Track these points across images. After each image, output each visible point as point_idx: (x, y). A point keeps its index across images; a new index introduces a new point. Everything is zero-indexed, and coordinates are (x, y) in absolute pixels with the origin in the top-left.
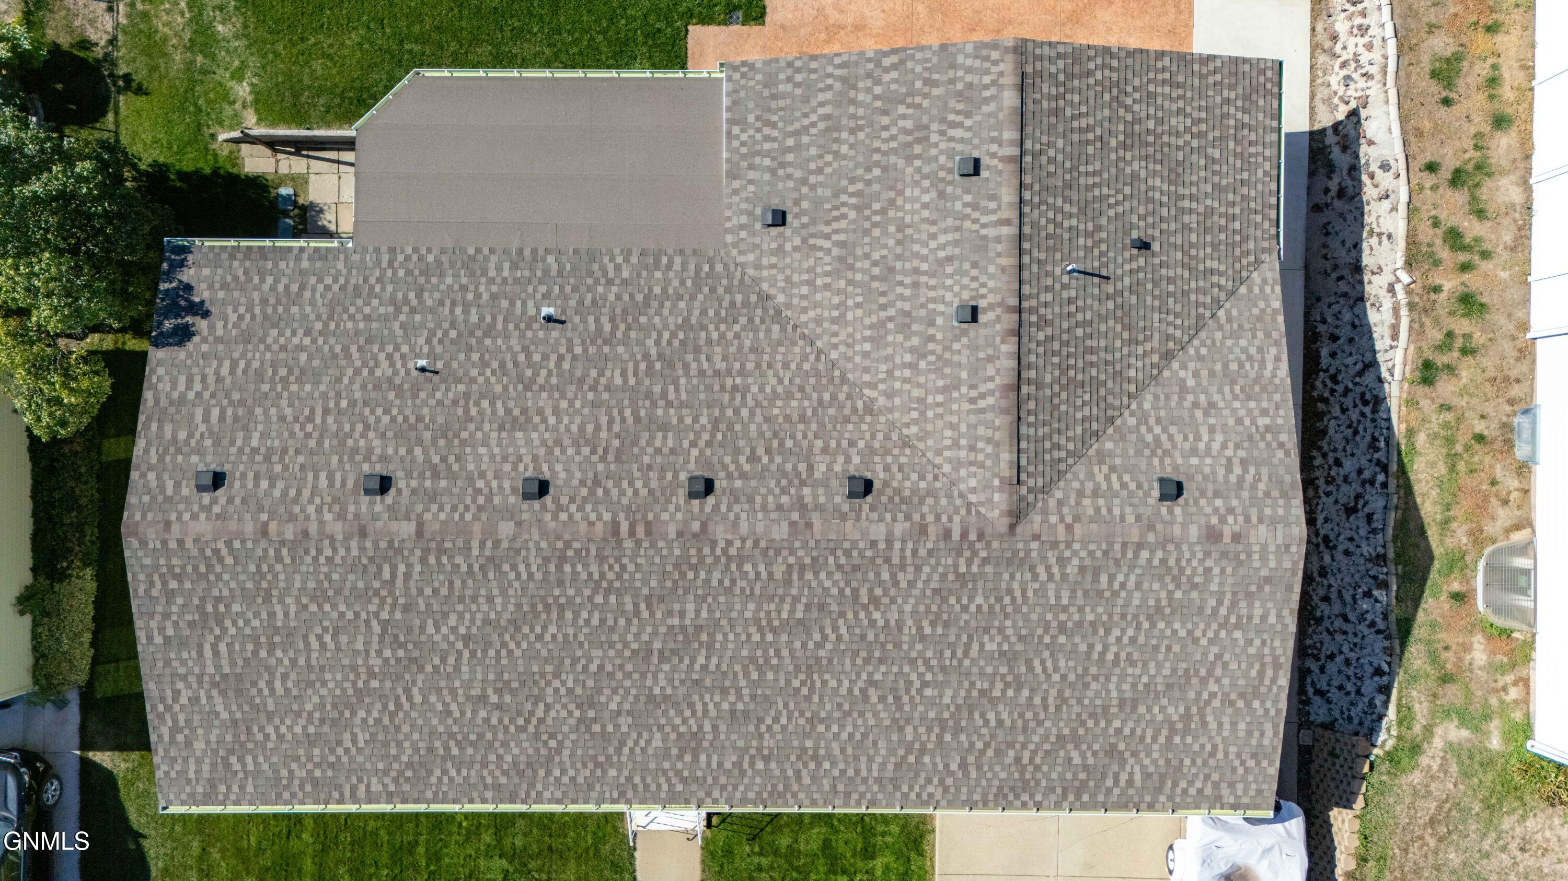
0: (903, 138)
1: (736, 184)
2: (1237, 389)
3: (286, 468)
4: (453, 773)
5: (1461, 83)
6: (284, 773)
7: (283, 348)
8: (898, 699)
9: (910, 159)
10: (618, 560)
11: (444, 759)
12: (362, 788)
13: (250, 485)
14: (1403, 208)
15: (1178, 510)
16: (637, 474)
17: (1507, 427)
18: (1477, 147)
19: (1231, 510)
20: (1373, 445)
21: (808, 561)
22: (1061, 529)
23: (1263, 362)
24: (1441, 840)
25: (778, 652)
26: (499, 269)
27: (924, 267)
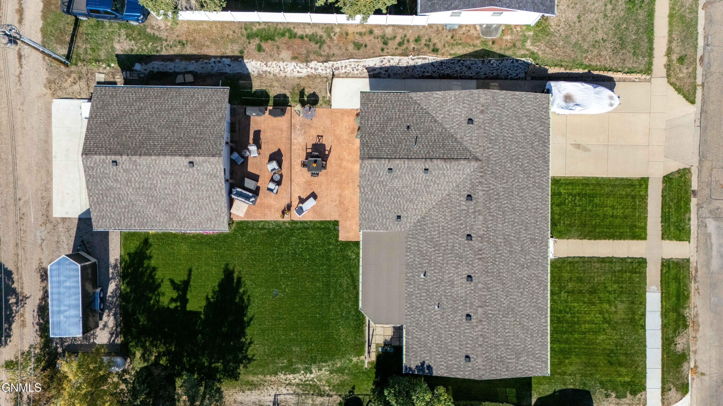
0: (382, 187)
1: (389, 228)
2: (444, 104)
3: (464, 340)
4: (540, 301)
5: (361, 42)
6: (540, 343)
7: (433, 342)
8: (522, 188)
9: (387, 185)
10: (488, 258)
11: (537, 303)
12: (544, 324)
13: (469, 349)
14: (393, 57)
15: (476, 120)
16: (466, 253)
17: (449, 31)
18: (378, 38)
19: (476, 107)
20: (453, 63)
21: (488, 211)
22: (480, 148)
23: (437, 98)
24: (556, 47)
25: (510, 218)
26: (411, 288)
27: (414, 182)
